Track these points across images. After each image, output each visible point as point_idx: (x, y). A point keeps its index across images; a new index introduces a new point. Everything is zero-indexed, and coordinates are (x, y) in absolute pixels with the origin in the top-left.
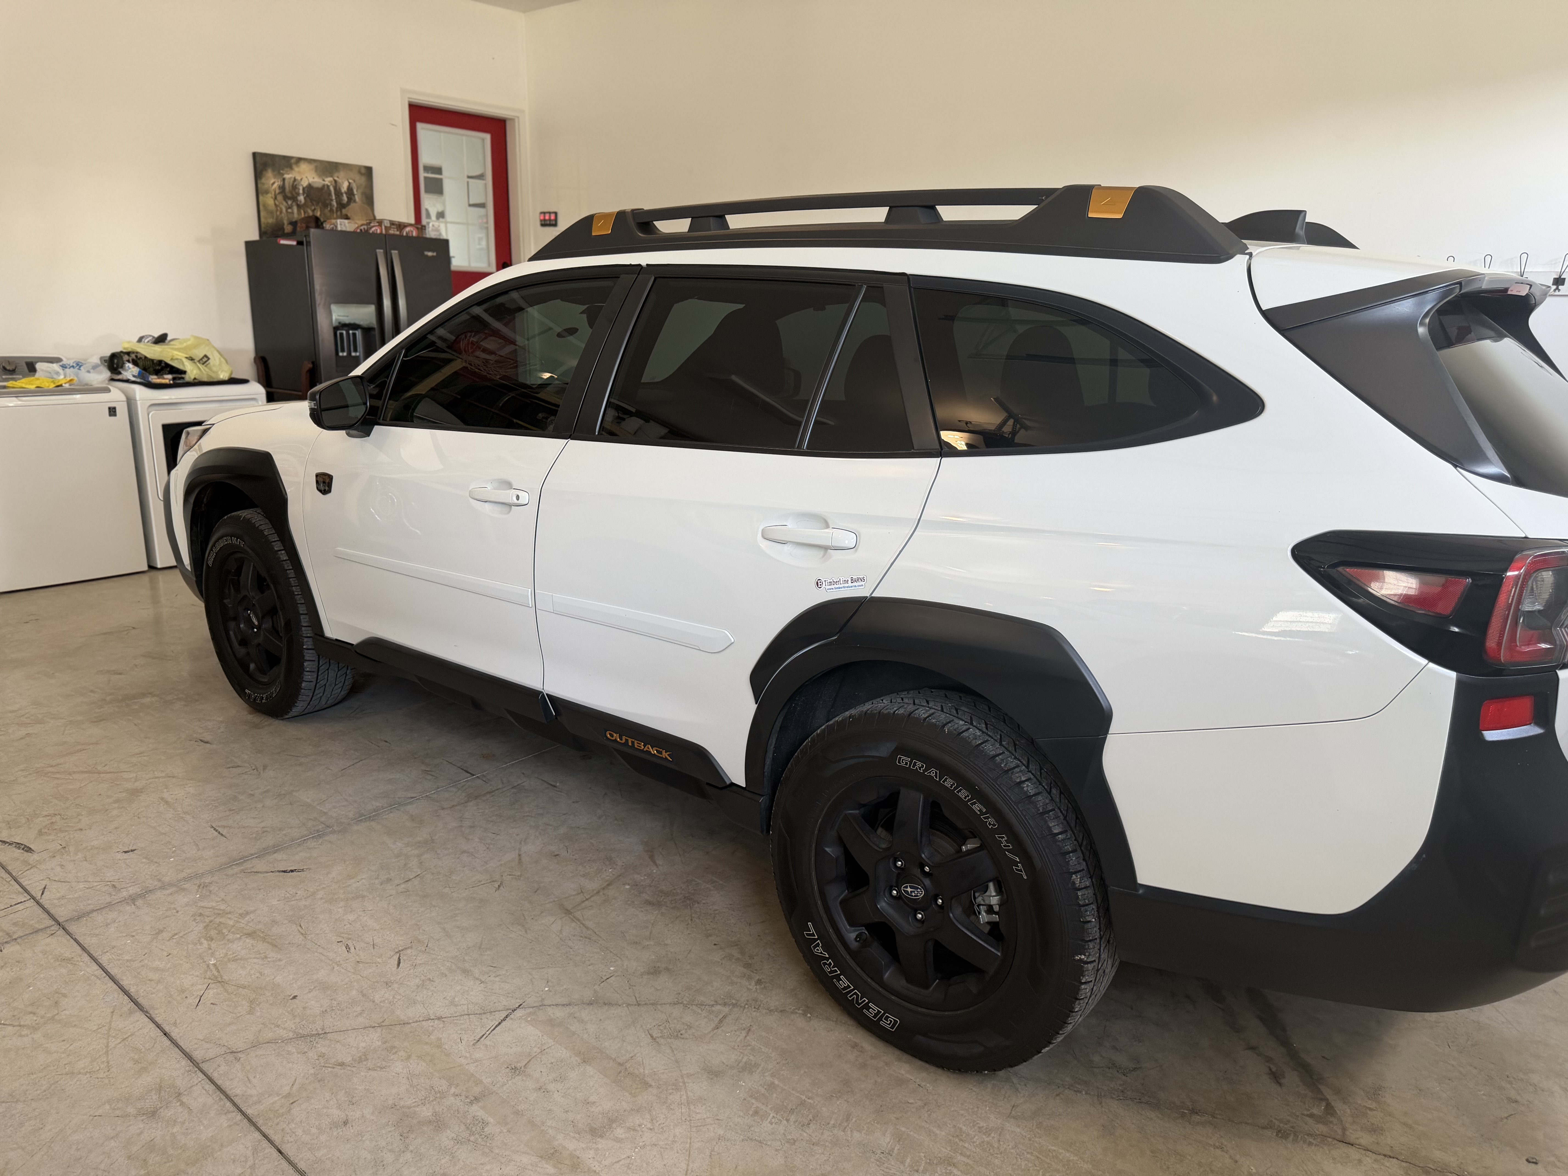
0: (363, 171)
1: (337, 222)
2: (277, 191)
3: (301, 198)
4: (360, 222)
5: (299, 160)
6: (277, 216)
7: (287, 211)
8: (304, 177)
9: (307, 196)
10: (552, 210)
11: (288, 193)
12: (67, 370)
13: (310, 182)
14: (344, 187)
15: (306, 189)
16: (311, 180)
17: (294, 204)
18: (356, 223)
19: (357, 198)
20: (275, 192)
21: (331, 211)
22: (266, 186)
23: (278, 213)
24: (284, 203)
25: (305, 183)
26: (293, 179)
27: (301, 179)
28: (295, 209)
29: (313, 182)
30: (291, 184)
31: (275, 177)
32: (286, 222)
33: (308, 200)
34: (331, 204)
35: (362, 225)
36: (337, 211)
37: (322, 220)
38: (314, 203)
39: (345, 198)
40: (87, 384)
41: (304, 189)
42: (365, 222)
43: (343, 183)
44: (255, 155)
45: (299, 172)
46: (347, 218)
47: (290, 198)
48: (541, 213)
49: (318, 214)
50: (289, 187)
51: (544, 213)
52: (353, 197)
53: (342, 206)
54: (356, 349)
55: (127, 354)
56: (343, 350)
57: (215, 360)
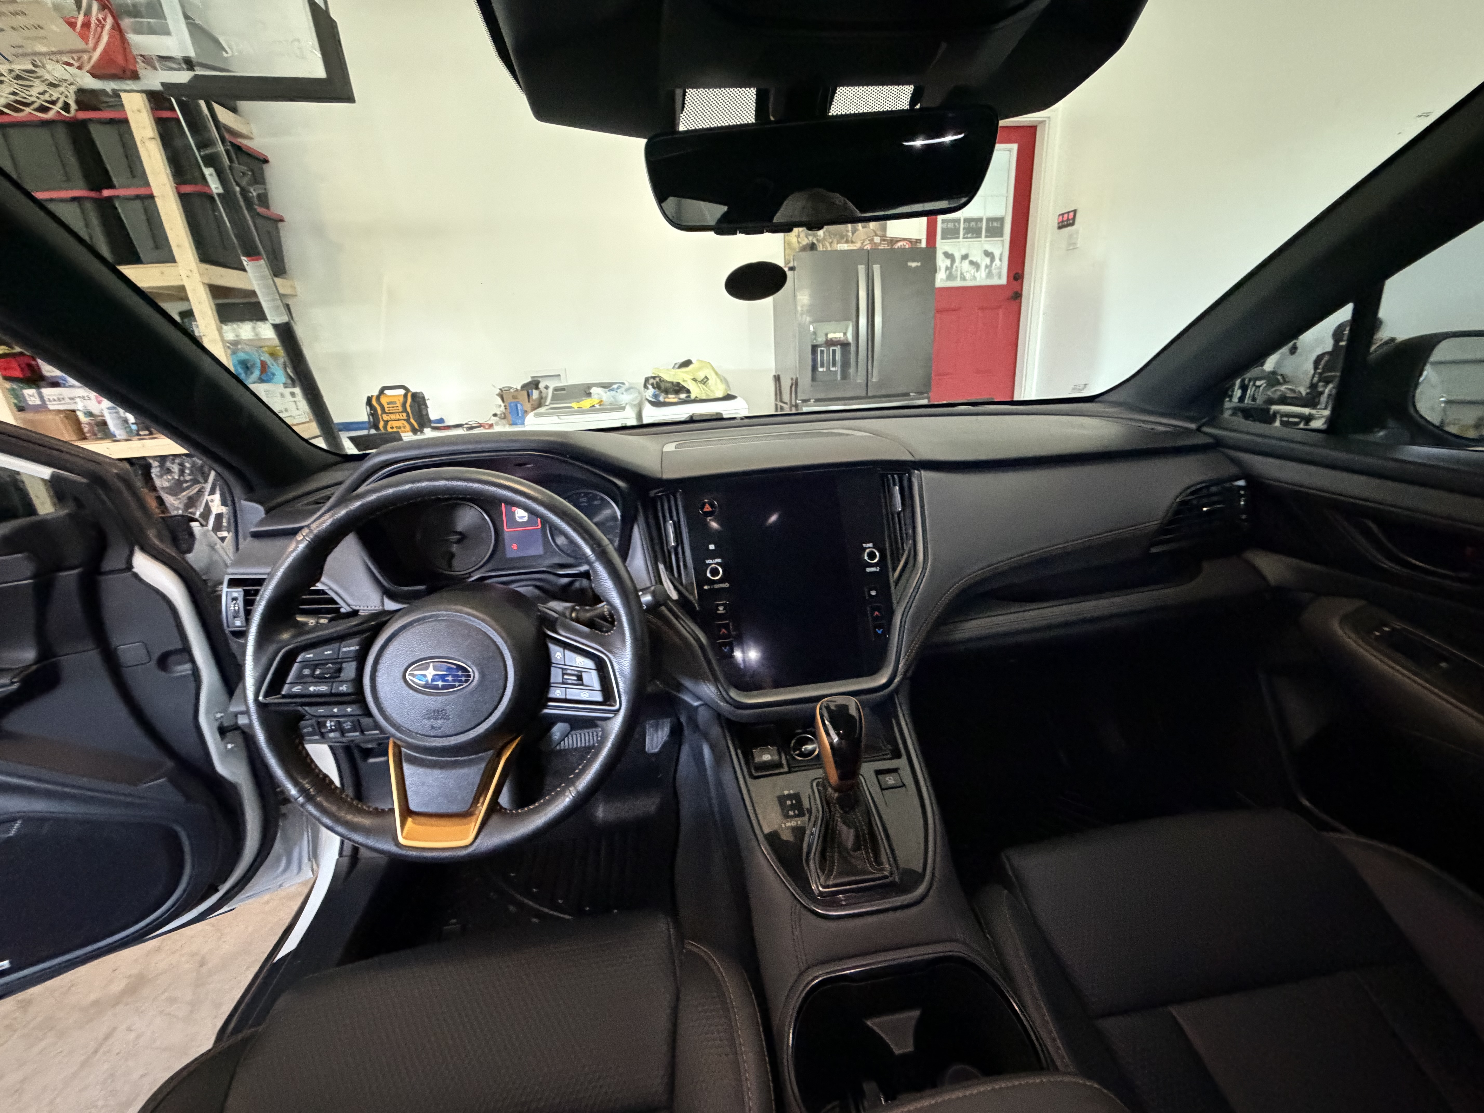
10: (1070, 210)
48: (1060, 215)
51: (1063, 214)
54: (834, 365)
55: (654, 378)
56: (822, 366)
57: (713, 380)
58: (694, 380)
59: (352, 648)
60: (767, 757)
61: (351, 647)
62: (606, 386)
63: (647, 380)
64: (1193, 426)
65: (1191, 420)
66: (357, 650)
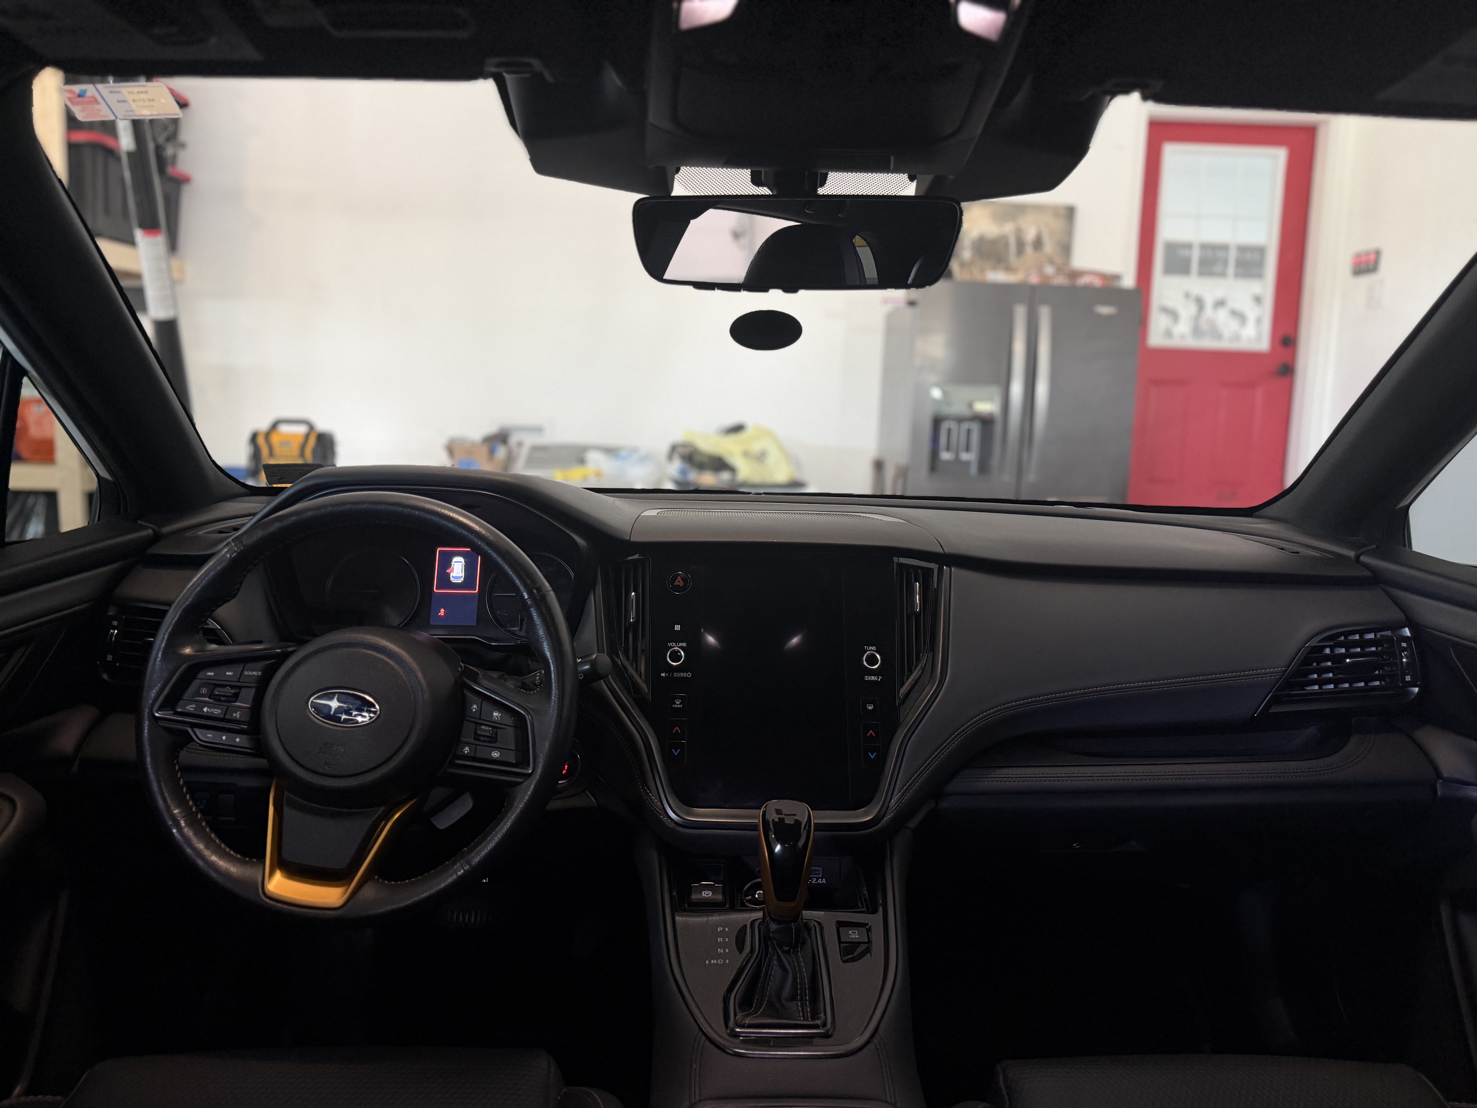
0: (1062, 212)
8: (975, 227)
9: (978, 250)
15: (976, 243)
16: (984, 230)
29: (987, 232)
33: (977, 255)
38: (985, 259)
54: (968, 449)
55: (684, 445)
56: (948, 449)
57: (774, 456)
58: (746, 454)
59: (255, 673)
60: (707, 894)
61: (253, 673)
62: (611, 451)
63: (674, 449)
64: (1352, 554)
65: (1352, 546)
66: (258, 676)
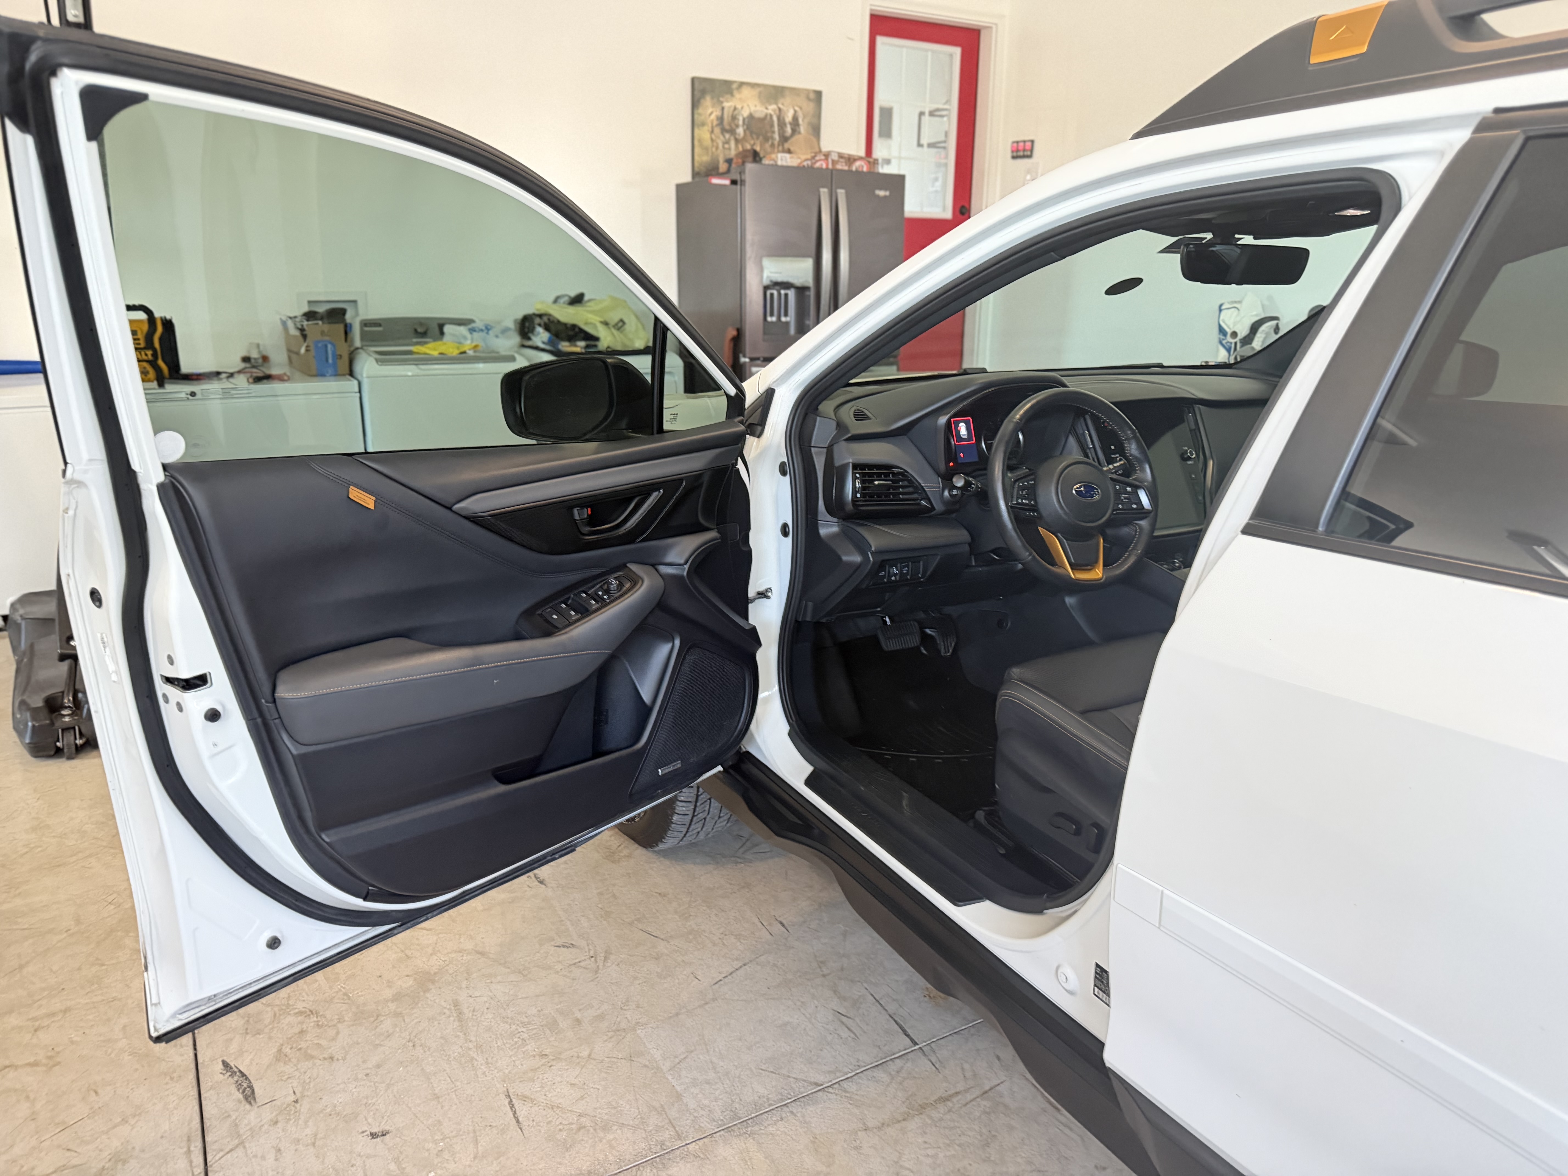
0: (812, 96)
1: (777, 157)
2: (715, 123)
3: (740, 131)
4: (803, 157)
5: (742, 84)
6: (713, 153)
7: (723, 147)
8: (745, 105)
9: (748, 128)
10: (1026, 138)
11: (726, 126)
12: (475, 334)
13: (752, 111)
14: (789, 118)
15: (746, 120)
16: (753, 109)
17: (732, 138)
18: (799, 158)
19: (802, 129)
20: (712, 124)
21: (773, 145)
22: (702, 118)
23: (714, 149)
24: (722, 137)
25: (746, 113)
26: (732, 109)
27: (742, 108)
28: (733, 144)
29: (755, 111)
30: (730, 114)
31: (713, 106)
32: (721, 160)
33: (748, 132)
34: (773, 138)
35: (807, 160)
36: (779, 145)
37: (762, 155)
38: (754, 136)
39: (789, 130)
40: (493, 352)
41: (744, 120)
42: (809, 156)
43: (788, 111)
44: (693, 80)
45: (740, 99)
46: (789, 151)
47: (727, 131)
48: (1014, 142)
49: (758, 148)
50: (728, 116)
51: (1017, 142)
52: (798, 129)
53: (784, 139)
54: (786, 314)
55: (537, 316)
56: (772, 314)
57: (632, 325)
58: (606, 324)
61: (1031, 482)
63: (526, 319)
